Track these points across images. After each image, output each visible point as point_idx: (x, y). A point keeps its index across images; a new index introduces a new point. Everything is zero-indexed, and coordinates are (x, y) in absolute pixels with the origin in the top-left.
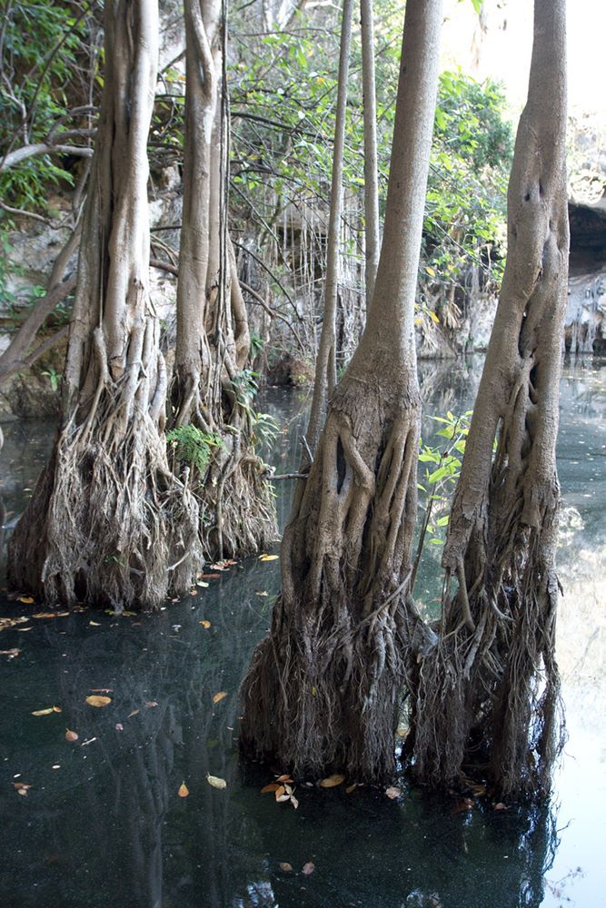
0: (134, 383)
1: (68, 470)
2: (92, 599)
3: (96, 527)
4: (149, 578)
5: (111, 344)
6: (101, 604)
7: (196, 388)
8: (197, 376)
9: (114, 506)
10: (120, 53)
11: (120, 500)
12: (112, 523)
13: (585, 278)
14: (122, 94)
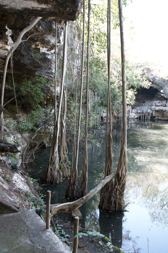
0: (56, 161)
1: (49, 170)
2: (51, 183)
3: (52, 176)
4: (57, 181)
5: (54, 158)
6: (52, 183)
7: (62, 159)
8: (62, 158)
9: (54, 174)
10: (55, 131)
11: (54, 173)
12: (54, 175)
13: (149, 101)
14: (56, 134)
